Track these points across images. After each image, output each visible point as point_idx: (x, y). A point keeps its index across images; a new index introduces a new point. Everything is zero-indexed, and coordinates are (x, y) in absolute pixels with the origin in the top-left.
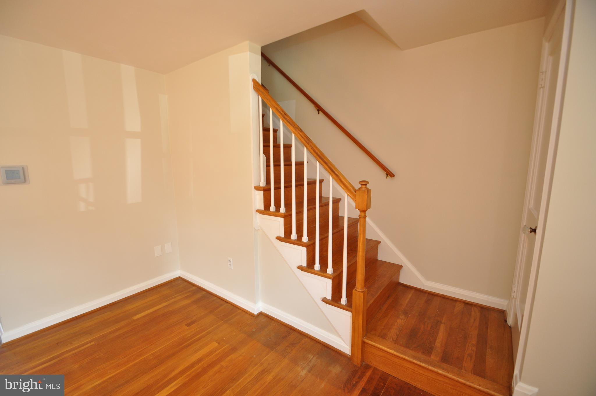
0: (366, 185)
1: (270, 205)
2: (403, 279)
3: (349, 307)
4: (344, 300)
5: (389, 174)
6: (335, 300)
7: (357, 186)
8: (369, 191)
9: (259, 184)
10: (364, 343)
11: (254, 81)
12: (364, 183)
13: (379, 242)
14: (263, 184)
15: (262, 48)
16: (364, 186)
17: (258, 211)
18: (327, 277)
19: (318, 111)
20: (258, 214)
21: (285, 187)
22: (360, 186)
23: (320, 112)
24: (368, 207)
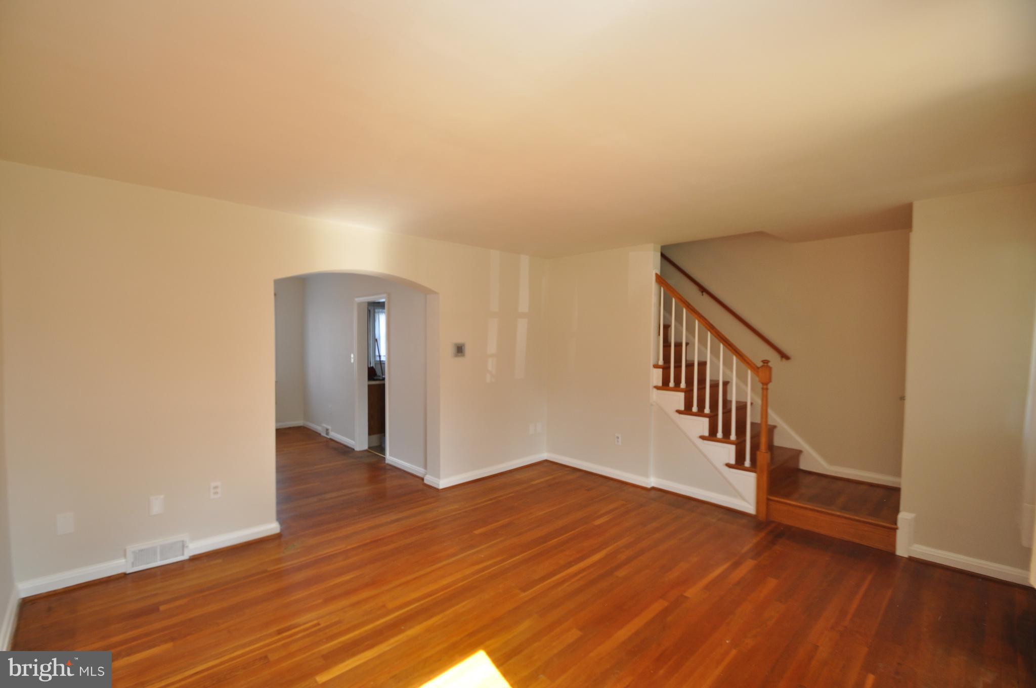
0: (767, 363)
1: (669, 381)
2: (804, 465)
3: (753, 468)
4: (747, 463)
5: (784, 356)
6: (739, 463)
7: (760, 364)
8: (770, 369)
9: (658, 362)
10: (768, 499)
11: (657, 274)
12: (766, 362)
13: (775, 427)
14: (661, 362)
15: (663, 248)
16: (766, 364)
17: (657, 388)
18: (731, 443)
19: (702, 292)
20: (655, 390)
21: (675, 367)
22: (761, 364)
23: (704, 293)
24: (770, 381)
